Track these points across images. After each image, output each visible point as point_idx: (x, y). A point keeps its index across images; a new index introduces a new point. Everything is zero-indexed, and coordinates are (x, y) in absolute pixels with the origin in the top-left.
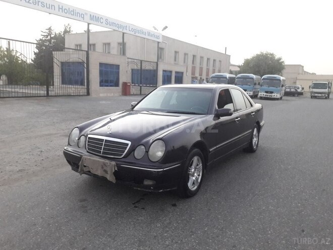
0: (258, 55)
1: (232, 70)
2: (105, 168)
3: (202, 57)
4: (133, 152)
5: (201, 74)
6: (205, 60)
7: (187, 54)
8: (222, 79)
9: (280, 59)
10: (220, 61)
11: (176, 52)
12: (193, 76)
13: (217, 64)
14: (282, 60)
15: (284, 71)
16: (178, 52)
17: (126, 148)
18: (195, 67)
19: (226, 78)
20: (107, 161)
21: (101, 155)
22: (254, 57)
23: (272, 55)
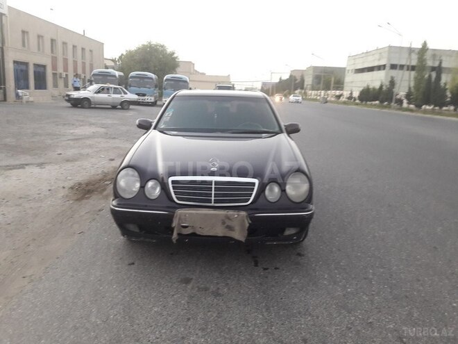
0: (144, 45)
1: (107, 64)
2: (228, 223)
3: (64, 43)
4: (262, 194)
5: (66, 69)
6: (70, 47)
7: (42, 37)
8: (109, 78)
9: (174, 53)
10: (91, 51)
11: (23, 32)
12: (54, 72)
13: (87, 54)
14: (175, 55)
15: (178, 70)
16: (27, 32)
17: (253, 190)
18: (56, 57)
19: (115, 76)
20: (231, 212)
21: (212, 204)
22: (139, 48)
23: (162, 46)
